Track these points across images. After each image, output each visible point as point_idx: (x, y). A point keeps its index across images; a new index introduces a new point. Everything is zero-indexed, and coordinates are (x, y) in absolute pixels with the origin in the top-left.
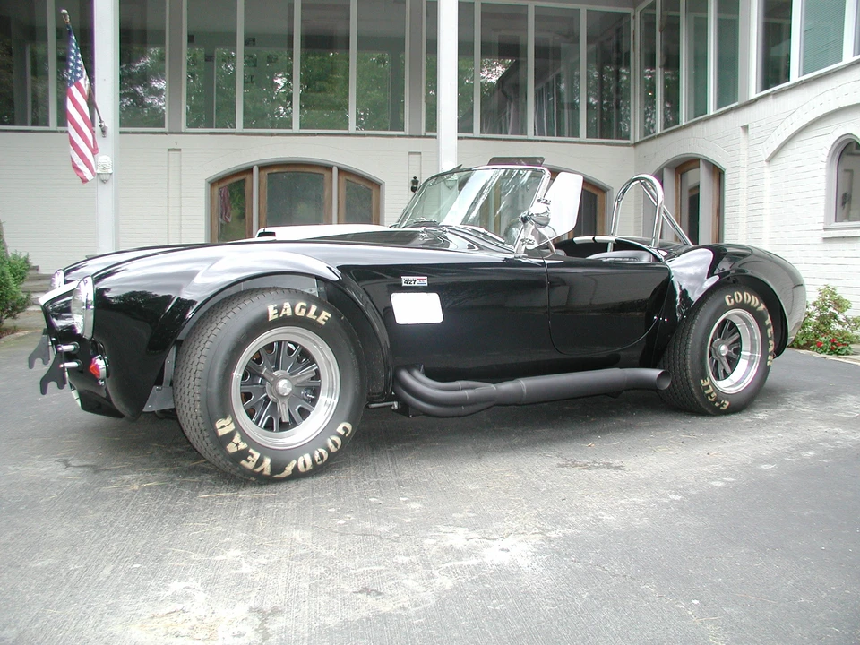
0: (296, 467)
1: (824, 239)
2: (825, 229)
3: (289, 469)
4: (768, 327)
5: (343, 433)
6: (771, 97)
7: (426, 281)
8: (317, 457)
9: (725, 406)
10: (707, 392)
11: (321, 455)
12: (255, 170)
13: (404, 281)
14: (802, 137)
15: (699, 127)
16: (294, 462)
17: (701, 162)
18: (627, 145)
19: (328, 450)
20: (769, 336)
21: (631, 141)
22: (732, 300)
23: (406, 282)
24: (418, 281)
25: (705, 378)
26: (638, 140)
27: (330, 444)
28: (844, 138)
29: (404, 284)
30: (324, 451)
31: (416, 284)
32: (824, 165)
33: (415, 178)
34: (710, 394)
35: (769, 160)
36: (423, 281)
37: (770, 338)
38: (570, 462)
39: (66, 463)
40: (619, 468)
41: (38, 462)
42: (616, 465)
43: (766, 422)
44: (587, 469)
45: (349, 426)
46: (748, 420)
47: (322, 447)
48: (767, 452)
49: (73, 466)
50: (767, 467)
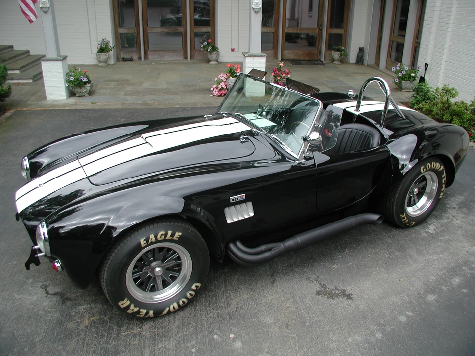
0: (169, 310)
3: (165, 312)
4: (444, 178)
5: (195, 289)
7: (245, 197)
8: (181, 303)
9: (412, 225)
10: (403, 220)
11: (183, 302)
13: (231, 200)
16: (168, 309)
19: (187, 298)
20: (443, 182)
22: (425, 169)
23: (233, 200)
24: (240, 198)
25: (403, 214)
27: (188, 295)
29: (231, 202)
30: (184, 300)
31: (239, 200)
34: (405, 221)
36: (243, 196)
37: (444, 184)
38: (323, 289)
39: (46, 290)
40: (349, 297)
41: (31, 288)
42: (348, 292)
43: (434, 237)
44: (332, 297)
45: (199, 285)
46: (424, 235)
47: (183, 298)
48: (432, 278)
49: (50, 294)
50: (431, 298)
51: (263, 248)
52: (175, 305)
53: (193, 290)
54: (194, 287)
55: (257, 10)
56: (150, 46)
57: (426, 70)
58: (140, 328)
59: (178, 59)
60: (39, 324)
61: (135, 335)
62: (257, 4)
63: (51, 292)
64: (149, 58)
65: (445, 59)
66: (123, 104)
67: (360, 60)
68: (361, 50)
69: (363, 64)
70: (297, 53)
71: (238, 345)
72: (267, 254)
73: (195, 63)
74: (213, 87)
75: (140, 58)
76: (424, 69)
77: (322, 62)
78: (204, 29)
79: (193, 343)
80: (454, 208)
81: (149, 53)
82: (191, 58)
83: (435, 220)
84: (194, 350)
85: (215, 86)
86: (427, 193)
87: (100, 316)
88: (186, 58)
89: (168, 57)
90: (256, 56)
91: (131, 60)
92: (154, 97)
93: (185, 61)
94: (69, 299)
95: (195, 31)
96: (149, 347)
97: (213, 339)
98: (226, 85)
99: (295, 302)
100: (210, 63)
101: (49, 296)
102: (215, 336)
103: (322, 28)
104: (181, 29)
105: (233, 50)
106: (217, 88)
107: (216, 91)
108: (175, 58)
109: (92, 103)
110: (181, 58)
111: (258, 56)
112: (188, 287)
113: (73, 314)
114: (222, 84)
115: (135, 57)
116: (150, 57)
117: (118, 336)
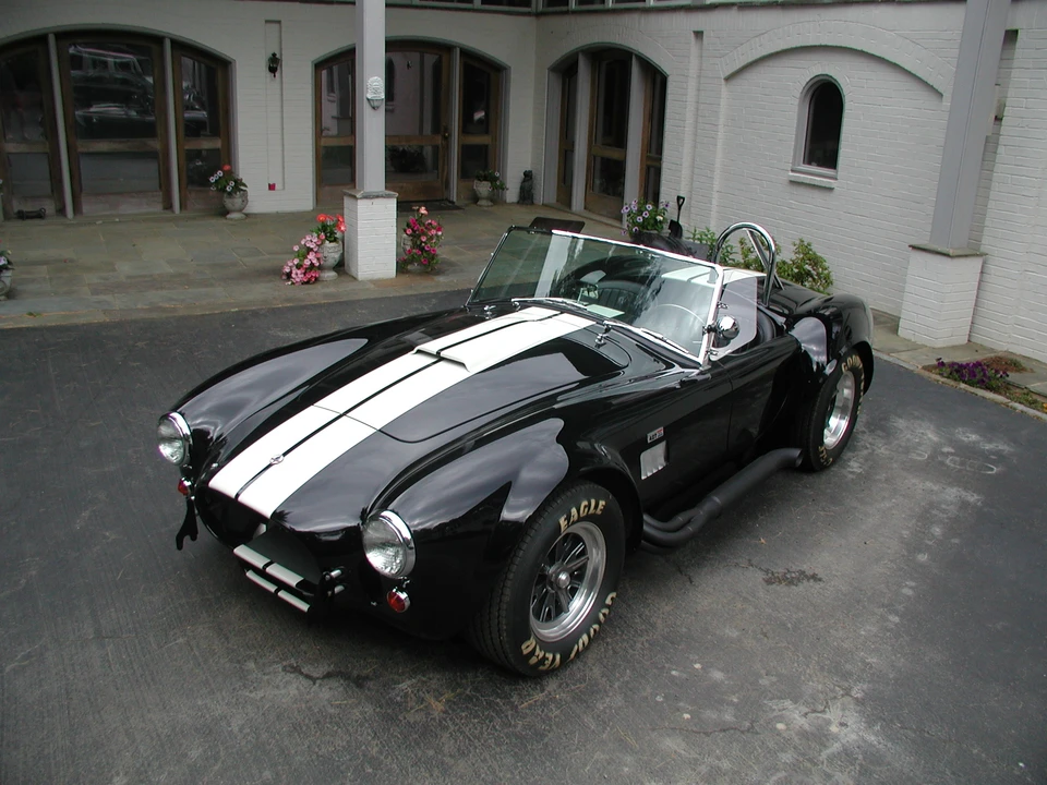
0: (578, 649)
1: (791, 182)
2: (792, 171)
3: (573, 654)
4: (862, 380)
5: (611, 603)
6: (736, 8)
8: (592, 633)
10: (823, 455)
11: (594, 630)
12: (52, 40)
14: (771, 63)
15: (636, 16)
16: (577, 646)
17: (634, 60)
18: (529, 14)
19: (600, 623)
21: (533, 9)
22: (846, 368)
23: (650, 439)
24: (657, 434)
25: (822, 443)
26: (540, 8)
27: (601, 617)
28: (821, 78)
29: (648, 442)
30: (596, 626)
31: (656, 438)
32: (796, 102)
33: (274, 55)
34: (825, 456)
35: (727, 79)
36: (660, 431)
38: (770, 575)
39: (302, 673)
40: (814, 577)
41: (266, 677)
42: (809, 573)
43: (866, 478)
44: (791, 582)
45: (614, 595)
46: (851, 476)
47: (595, 623)
48: (904, 532)
49: (318, 678)
50: (923, 558)
51: (680, 519)
52: (585, 637)
53: (608, 607)
54: (608, 601)
55: (376, 104)
56: (83, 182)
57: (680, 209)
58: (542, 691)
59: (151, 210)
60: (350, 728)
61: (543, 704)
62: (376, 92)
63: (315, 675)
64: (84, 211)
65: (716, 187)
66: (105, 312)
67: (526, 196)
68: (528, 176)
69: (532, 203)
70: (402, 187)
71: (718, 675)
72: (690, 528)
73: (194, 218)
74: (290, 264)
75: (61, 211)
76: (677, 208)
77: (453, 203)
78: (206, 144)
79: (649, 690)
80: (864, 432)
81: (84, 199)
82: (183, 206)
83: (850, 454)
84: (659, 699)
85: (296, 261)
86: (838, 407)
87: (453, 691)
88: (169, 206)
89: (129, 208)
90: (378, 197)
91: (40, 215)
92: (164, 292)
93: (168, 214)
94: (367, 678)
95: (186, 148)
96: (585, 712)
97: (674, 676)
98: (318, 259)
99: (745, 600)
100: (228, 216)
101: (318, 682)
102: (674, 673)
103: (450, 135)
104: (155, 144)
105: (272, 187)
106: (299, 267)
107: (299, 272)
108: (145, 209)
109: (31, 314)
110: (158, 208)
111: (382, 197)
112: (599, 604)
113: (399, 698)
114: (311, 256)
115: (49, 207)
116: (85, 208)
117: (516, 712)
